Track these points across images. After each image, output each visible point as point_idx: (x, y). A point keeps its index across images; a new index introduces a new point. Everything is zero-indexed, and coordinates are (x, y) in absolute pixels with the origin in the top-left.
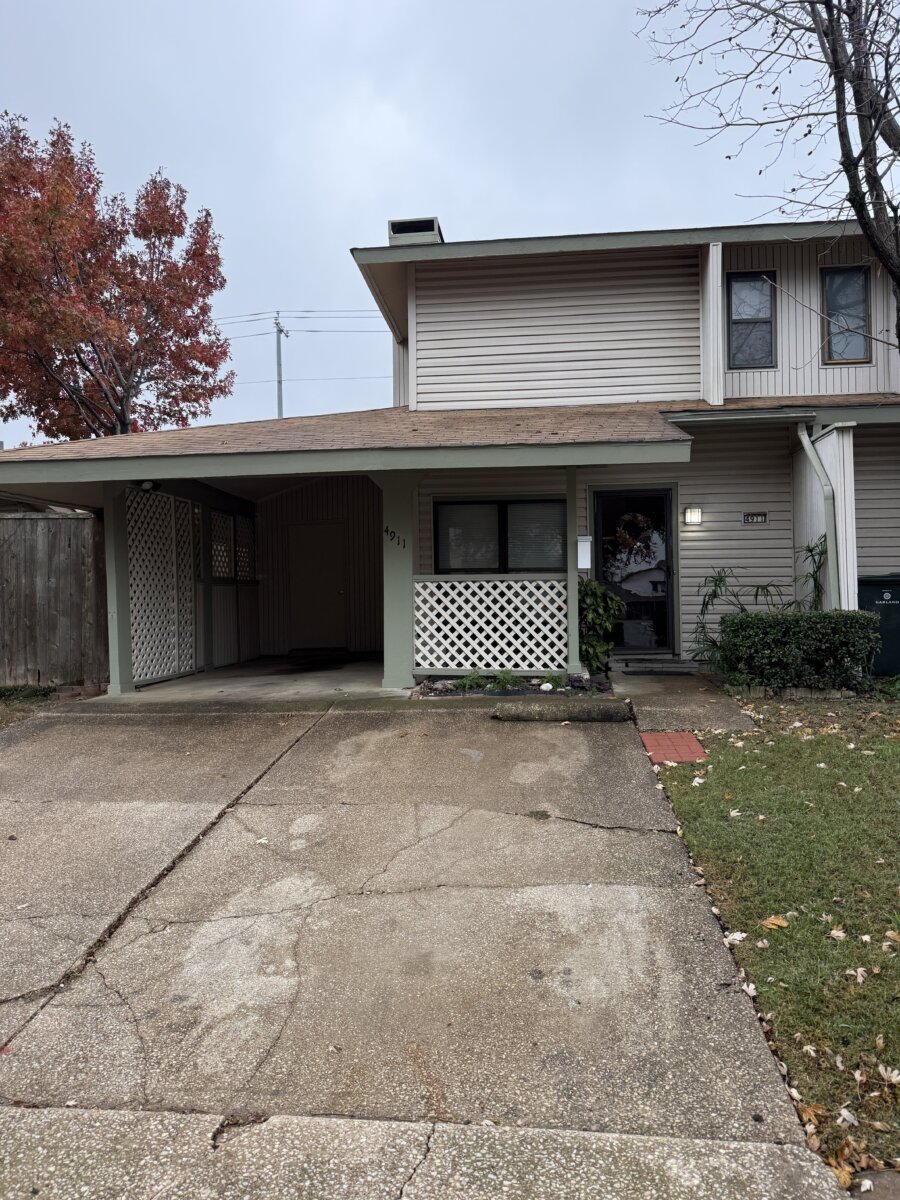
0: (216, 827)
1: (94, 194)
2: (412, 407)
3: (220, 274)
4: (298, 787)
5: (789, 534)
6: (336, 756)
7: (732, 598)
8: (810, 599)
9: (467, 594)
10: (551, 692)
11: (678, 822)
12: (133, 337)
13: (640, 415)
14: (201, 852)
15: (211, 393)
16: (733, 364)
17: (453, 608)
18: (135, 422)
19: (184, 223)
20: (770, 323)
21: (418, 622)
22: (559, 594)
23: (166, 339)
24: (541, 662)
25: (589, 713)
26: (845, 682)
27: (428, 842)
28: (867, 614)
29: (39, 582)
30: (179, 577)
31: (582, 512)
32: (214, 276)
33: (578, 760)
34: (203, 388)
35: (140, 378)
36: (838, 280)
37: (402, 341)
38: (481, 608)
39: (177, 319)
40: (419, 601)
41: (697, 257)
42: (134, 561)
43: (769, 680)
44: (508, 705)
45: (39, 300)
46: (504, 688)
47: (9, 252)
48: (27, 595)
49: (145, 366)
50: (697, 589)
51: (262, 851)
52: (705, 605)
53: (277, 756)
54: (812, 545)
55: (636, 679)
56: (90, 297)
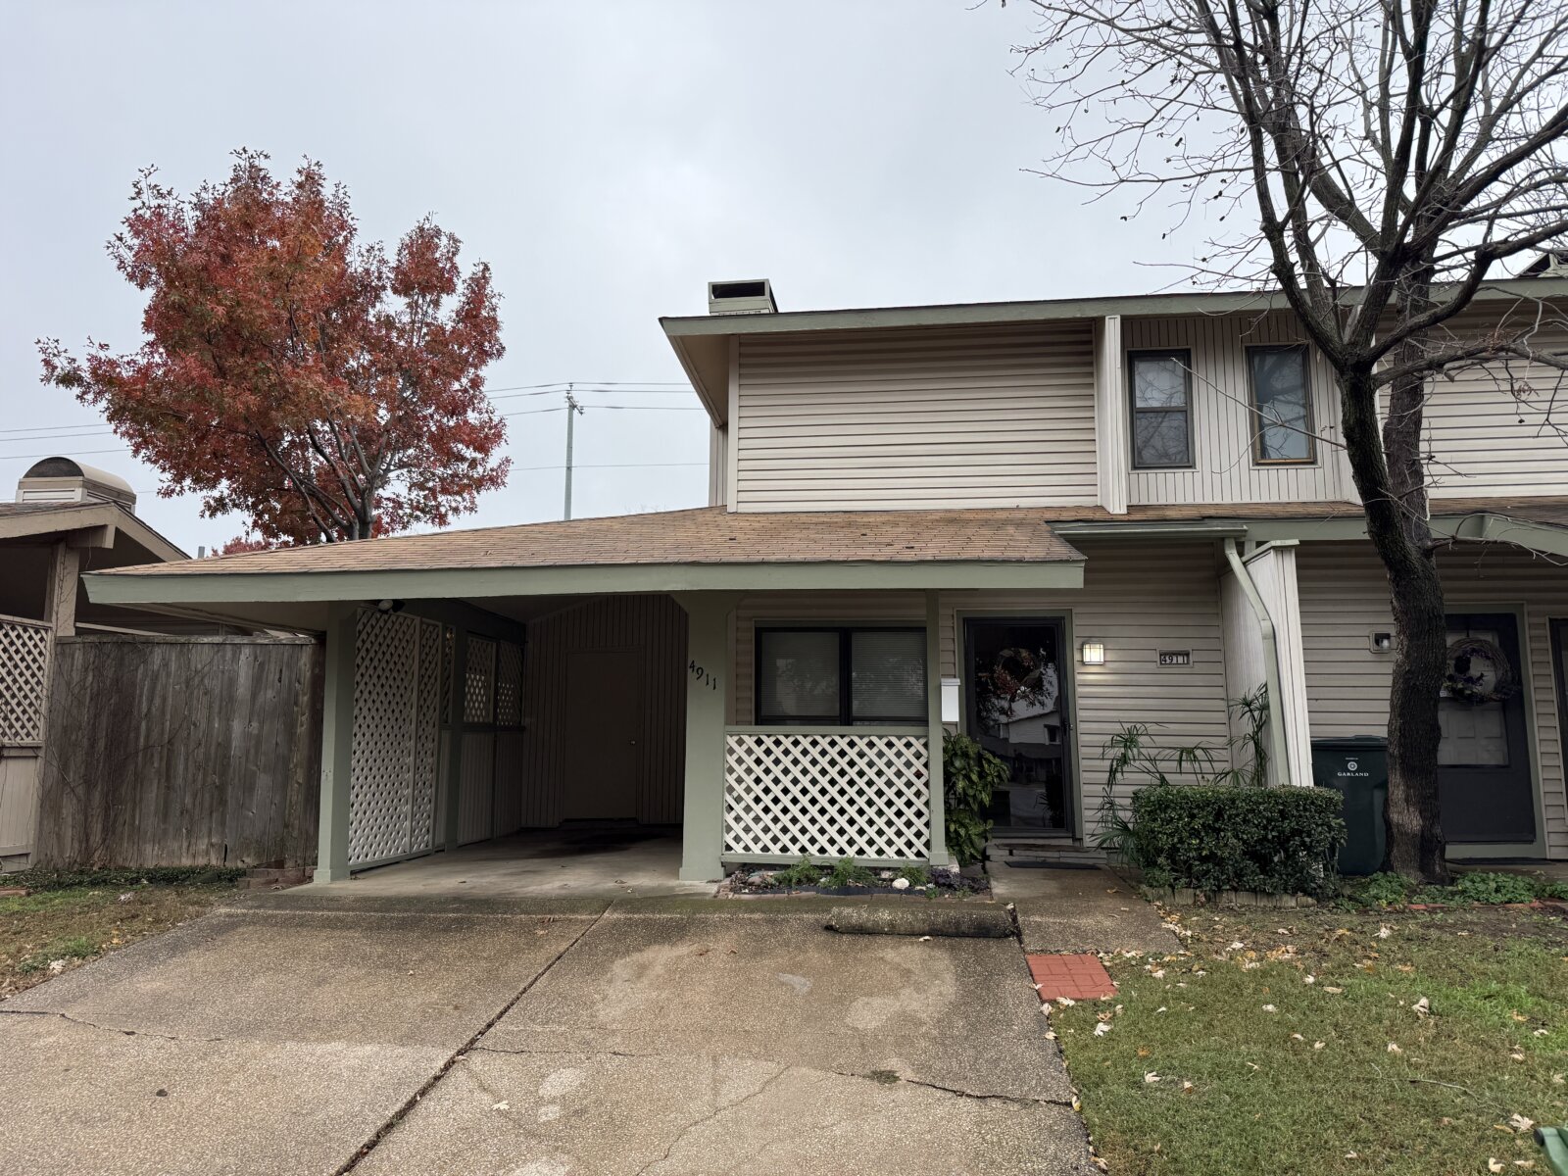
0: (441, 1082)
1: (346, 244)
2: (731, 509)
3: (497, 340)
4: (555, 1027)
5: (1220, 680)
6: (610, 981)
7: (1147, 764)
8: (1250, 768)
9: (796, 752)
10: (909, 891)
11: (1074, 1090)
12: (383, 415)
13: (1019, 524)
14: (415, 1121)
15: (479, 484)
16: (1138, 462)
17: (777, 771)
18: (380, 517)
19: (455, 279)
20: (1186, 412)
21: (731, 790)
22: (918, 755)
23: (425, 417)
24: (894, 848)
25: (958, 924)
26: (1301, 886)
27: (728, 1114)
28: (1324, 791)
29: (237, 727)
30: (419, 723)
31: (949, 645)
32: (490, 342)
33: (941, 994)
34: (470, 478)
35: (389, 464)
36: (1270, 361)
37: (722, 425)
38: (814, 771)
39: (440, 393)
40: (731, 760)
41: (1090, 332)
42: (361, 703)
43: (1199, 881)
44: (847, 911)
45: (267, 370)
46: (843, 884)
47: (234, 312)
48: (219, 744)
49: (396, 450)
50: (1101, 750)
51: (499, 1121)
52: (1112, 772)
53: (530, 980)
54: (1250, 698)
55: (1022, 875)
56: (332, 365)
